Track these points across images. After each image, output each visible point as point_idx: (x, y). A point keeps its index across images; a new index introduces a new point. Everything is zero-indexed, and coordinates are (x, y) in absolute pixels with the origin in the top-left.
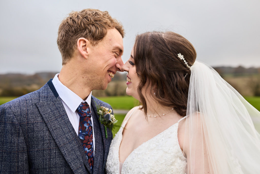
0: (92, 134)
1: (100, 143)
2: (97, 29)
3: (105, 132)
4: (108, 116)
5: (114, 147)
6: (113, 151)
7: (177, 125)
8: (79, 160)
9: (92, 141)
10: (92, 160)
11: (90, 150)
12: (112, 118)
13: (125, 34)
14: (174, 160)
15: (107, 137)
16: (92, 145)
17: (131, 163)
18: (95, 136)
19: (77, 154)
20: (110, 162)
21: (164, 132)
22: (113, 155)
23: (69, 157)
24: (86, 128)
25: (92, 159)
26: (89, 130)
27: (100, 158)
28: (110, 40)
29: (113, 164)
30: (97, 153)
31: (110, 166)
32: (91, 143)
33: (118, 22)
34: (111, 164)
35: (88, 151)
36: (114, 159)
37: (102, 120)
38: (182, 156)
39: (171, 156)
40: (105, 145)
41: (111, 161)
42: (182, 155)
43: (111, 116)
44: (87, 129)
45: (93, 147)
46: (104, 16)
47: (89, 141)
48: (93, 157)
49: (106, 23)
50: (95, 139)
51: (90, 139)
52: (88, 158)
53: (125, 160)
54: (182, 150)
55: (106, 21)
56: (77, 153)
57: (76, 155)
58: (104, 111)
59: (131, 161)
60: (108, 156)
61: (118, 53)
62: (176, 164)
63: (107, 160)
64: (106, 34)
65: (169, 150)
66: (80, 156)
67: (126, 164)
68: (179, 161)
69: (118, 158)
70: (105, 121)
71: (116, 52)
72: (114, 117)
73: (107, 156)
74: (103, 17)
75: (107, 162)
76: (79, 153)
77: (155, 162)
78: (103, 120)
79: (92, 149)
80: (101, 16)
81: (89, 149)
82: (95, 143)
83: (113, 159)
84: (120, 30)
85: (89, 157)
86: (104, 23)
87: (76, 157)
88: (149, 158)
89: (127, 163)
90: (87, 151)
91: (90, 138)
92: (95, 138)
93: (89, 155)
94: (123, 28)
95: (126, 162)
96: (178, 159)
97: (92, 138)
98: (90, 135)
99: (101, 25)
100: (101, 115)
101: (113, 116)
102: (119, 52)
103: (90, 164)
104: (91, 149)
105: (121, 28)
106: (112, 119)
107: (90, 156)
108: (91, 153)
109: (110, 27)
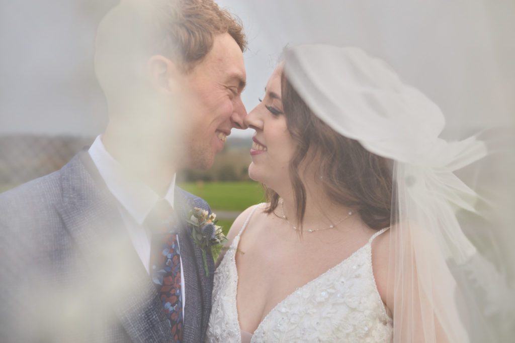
0: (180, 272)
1: (194, 289)
2: (191, 34)
3: (203, 263)
4: (210, 229)
5: (225, 297)
6: (222, 305)
7: (368, 247)
8: (156, 332)
9: (180, 288)
10: (179, 328)
11: (175, 307)
12: (217, 233)
13: (247, 46)
14: (371, 324)
15: (207, 274)
16: (178, 296)
17: (275, 333)
18: (184, 274)
19: (151, 319)
20: (217, 328)
21: (342, 263)
22: (224, 315)
23: (134, 326)
24: (168, 259)
25: (179, 326)
26: (173, 263)
27: (196, 323)
28: (220, 60)
29: (225, 335)
30: (189, 312)
31: (217, 337)
32: (178, 291)
33: (233, 17)
34: (221, 335)
35: (171, 309)
36: (227, 324)
37: (197, 238)
38: (384, 315)
39: (366, 316)
40: (206, 293)
41: (221, 328)
42: (383, 313)
43: (216, 227)
44: (170, 261)
45: (180, 300)
46: (205, 5)
47: (173, 288)
48: (181, 321)
49: (211, 21)
50: (185, 281)
51: (175, 284)
52: (171, 326)
53: (257, 328)
54: (385, 304)
55: (210, 17)
56: (151, 316)
57: (149, 321)
58: (201, 217)
59: (274, 331)
60: (211, 317)
61: (236, 90)
62: (374, 333)
63: (209, 324)
64: (211, 46)
65: (360, 303)
66: (158, 322)
67: (262, 337)
68: (380, 326)
69: (238, 322)
70: (203, 240)
71: (232, 88)
72: (221, 230)
73: (209, 316)
74: (203, 6)
75: (211, 329)
76: (156, 317)
77: (333, 332)
78: (200, 238)
79: (179, 303)
80: (198, 5)
81: (173, 305)
82: (185, 289)
83: (225, 322)
84: (238, 37)
85: (173, 322)
86: (207, 21)
87: (149, 325)
88: (317, 323)
89: (263, 335)
90: (168, 310)
91: (175, 281)
92: (185, 279)
93: (173, 318)
94: (242, 32)
95: (259, 332)
96: (378, 321)
97: (179, 280)
98: (175, 275)
99: (200, 25)
100: (195, 226)
101: (219, 229)
102: (238, 86)
103: (175, 335)
104: (176, 305)
105: (239, 31)
106: (218, 235)
107: (175, 320)
108: (176, 312)
109: (218, 29)
